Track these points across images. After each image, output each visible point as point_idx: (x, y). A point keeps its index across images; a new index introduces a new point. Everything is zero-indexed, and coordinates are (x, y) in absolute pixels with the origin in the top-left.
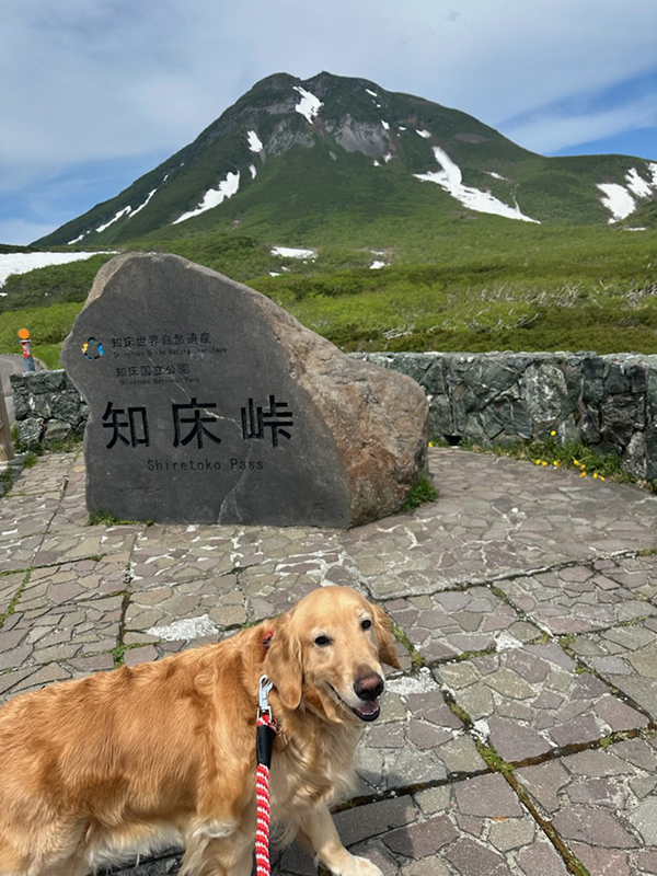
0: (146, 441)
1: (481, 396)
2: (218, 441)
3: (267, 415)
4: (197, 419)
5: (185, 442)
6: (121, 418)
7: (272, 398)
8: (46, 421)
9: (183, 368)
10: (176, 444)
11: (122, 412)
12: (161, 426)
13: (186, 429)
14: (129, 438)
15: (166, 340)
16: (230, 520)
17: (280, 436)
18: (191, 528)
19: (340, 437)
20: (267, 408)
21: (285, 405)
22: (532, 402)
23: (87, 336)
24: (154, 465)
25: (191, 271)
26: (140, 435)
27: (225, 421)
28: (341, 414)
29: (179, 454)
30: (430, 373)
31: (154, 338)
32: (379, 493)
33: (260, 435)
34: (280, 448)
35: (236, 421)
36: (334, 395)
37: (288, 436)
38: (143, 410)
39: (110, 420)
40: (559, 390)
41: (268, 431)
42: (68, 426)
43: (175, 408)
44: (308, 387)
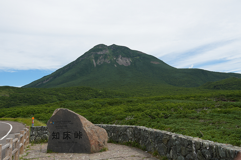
0: (59, 138)
1: (121, 133)
2: (70, 138)
3: (78, 134)
4: (67, 135)
5: (65, 138)
6: (55, 134)
7: (79, 131)
8: (36, 137)
9: (66, 126)
10: (63, 139)
11: (55, 133)
12: (61, 136)
13: (65, 136)
14: (56, 138)
15: (64, 122)
16: (71, 152)
17: (80, 138)
18: (64, 154)
19: (90, 138)
20: (78, 133)
21: (81, 133)
22: (129, 135)
23: (52, 121)
24: (59, 142)
25: (69, 111)
26: (58, 137)
27: (72, 135)
28: (90, 134)
29: (63, 141)
30: (113, 129)
31: (62, 121)
32: (96, 148)
33: (77, 138)
34: (80, 140)
35: (73, 135)
36: (89, 131)
37: (82, 138)
38: (59, 133)
39: (53, 135)
40: (132, 132)
41: (78, 137)
42: (41, 138)
43: (64, 133)
44: (85, 130)
